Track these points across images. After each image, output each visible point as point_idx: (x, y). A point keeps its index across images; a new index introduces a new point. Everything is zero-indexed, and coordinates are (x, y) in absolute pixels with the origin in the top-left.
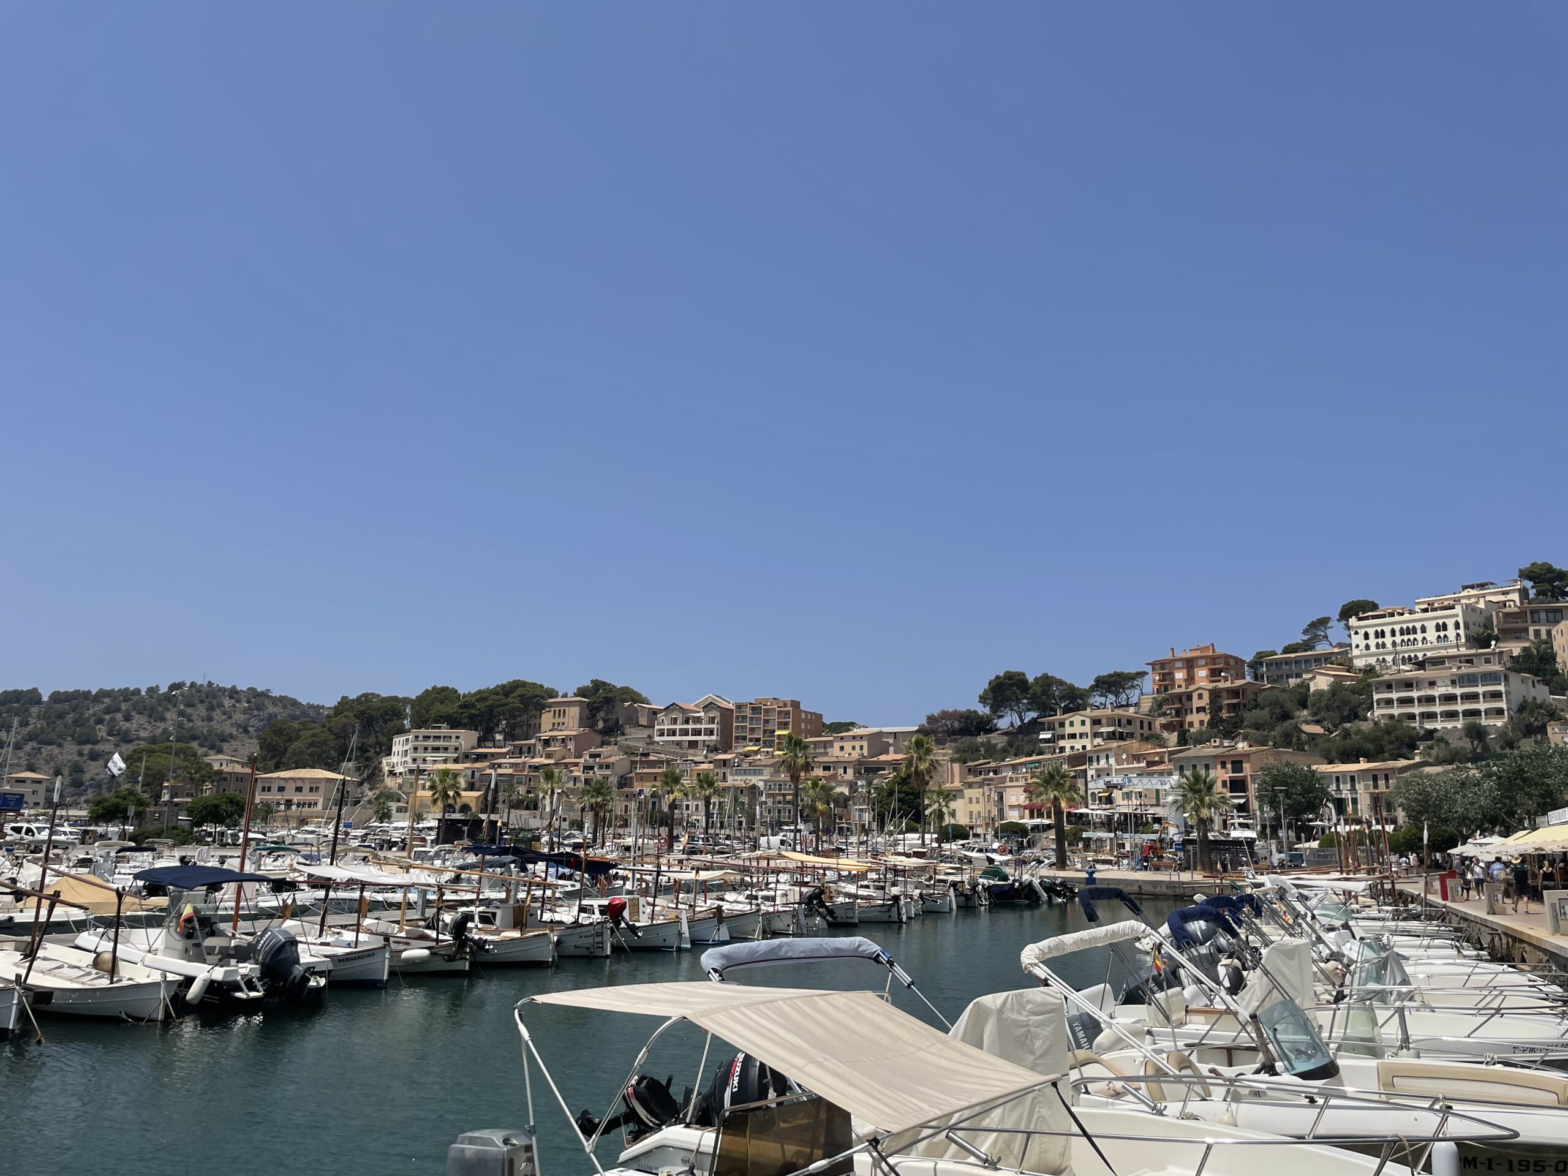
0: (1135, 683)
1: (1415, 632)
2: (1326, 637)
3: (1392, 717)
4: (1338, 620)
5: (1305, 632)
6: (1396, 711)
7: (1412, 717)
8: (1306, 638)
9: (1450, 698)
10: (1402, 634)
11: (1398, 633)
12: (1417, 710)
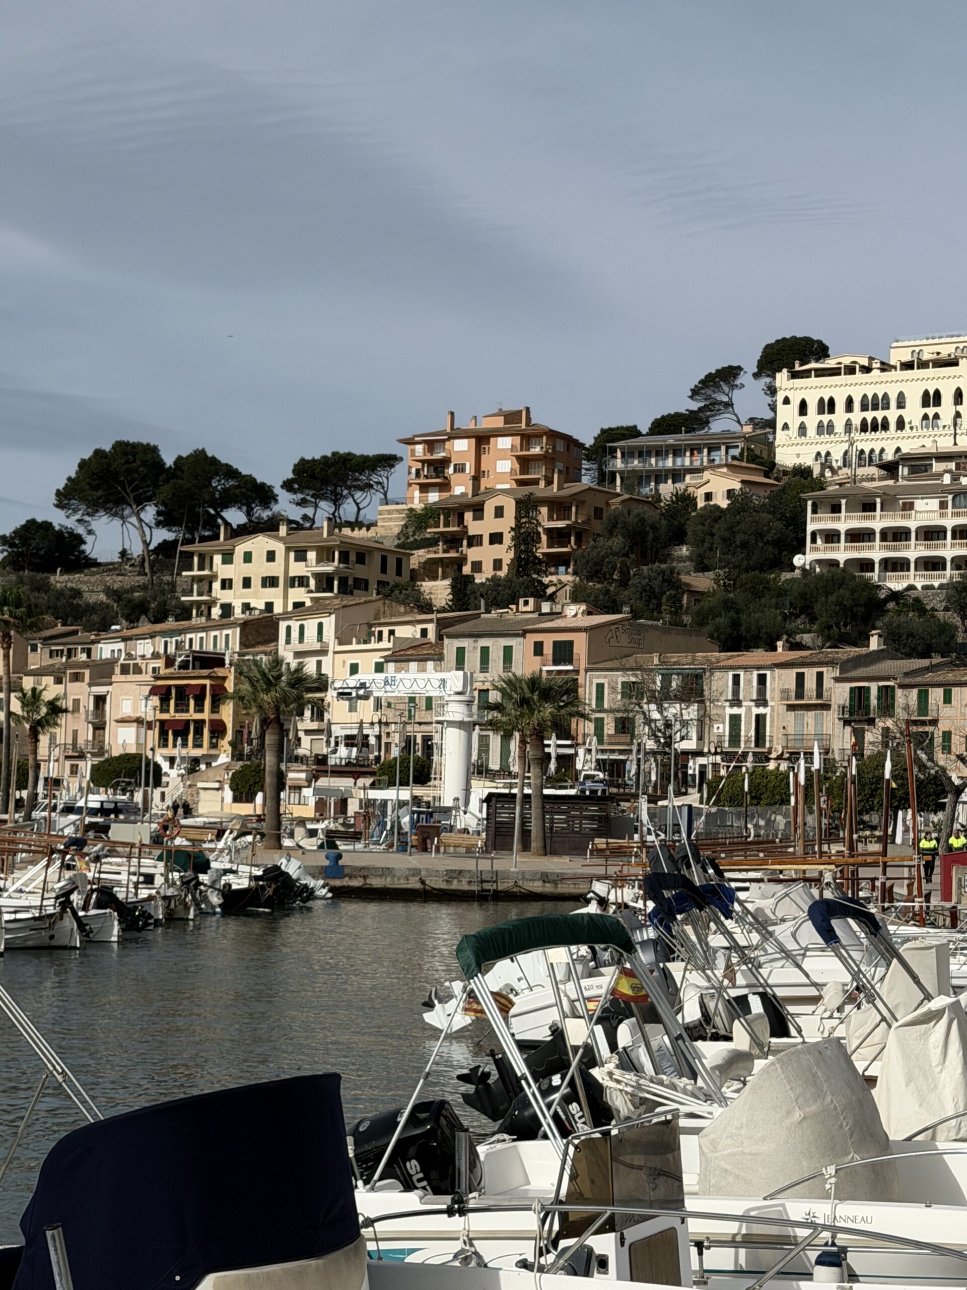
0: (375, 478)
1: (887, 407)
2: (729, 405)
3: (834, 563)
4: (756, 376)
5: (695, 393)
6: (842, 554)
7: (867, 565)
8: (695, 406)
9: (932, 534)
10: (864, 408)
11: (857, 405)
12: (876, 553)
